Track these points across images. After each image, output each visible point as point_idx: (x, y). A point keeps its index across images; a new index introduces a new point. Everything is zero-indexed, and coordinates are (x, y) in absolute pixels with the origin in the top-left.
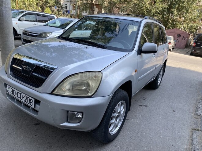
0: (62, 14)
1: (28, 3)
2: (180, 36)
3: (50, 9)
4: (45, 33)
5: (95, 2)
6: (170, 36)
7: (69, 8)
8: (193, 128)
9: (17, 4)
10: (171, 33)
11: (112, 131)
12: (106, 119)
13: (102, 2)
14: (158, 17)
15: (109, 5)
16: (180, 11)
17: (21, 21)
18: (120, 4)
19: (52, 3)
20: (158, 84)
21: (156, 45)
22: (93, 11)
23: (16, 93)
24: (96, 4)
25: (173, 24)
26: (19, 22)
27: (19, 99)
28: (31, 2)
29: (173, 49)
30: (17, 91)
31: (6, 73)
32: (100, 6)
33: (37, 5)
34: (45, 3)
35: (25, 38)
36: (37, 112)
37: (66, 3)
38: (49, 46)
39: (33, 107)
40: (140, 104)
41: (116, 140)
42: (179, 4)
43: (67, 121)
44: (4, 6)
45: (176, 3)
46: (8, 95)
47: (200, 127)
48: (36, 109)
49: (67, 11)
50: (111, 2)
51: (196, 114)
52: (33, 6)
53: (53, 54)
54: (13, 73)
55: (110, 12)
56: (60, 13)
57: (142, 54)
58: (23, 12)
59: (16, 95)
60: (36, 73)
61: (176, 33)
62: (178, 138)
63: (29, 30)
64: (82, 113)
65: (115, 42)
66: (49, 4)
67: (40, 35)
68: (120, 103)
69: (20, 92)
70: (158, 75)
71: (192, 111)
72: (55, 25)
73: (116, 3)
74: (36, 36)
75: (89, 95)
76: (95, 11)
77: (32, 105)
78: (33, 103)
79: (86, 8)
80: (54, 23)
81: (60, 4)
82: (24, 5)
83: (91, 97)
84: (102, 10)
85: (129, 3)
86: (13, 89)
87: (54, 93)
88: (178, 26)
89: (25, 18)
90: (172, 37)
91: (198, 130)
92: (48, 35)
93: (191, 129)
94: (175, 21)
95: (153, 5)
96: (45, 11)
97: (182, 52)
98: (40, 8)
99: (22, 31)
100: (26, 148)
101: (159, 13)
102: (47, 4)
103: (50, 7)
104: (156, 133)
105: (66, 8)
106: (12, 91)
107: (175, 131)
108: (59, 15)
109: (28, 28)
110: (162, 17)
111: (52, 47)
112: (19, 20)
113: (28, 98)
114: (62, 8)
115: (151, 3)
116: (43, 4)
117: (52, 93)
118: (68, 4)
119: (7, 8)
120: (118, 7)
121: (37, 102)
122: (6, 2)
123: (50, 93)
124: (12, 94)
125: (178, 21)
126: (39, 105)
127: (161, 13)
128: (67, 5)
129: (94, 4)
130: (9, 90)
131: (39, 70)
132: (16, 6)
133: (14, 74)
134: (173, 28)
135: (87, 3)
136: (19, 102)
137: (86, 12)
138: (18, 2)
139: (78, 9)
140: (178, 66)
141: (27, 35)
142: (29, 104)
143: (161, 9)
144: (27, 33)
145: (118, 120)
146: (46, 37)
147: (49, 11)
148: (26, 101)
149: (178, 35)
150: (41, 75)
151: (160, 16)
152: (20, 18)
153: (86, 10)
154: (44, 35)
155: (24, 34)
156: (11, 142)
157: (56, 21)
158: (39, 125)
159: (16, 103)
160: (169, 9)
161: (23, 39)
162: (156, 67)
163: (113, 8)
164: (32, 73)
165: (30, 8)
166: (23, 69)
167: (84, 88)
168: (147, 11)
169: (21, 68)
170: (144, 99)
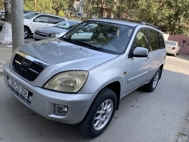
0: (73, 17)
1: (44, 6)
2: (186, 42)
3: (64, 12)
4: (54, 34)
5: (105, 6)
6: (175, 42)
7: (81, 11)
8: (180, 132)
9: (35, 7)
10: (176, 38)
11: (97, 127)
12: (90, 115)
13: (112, 7)
14: (165, 23)
15: (118, 10)
16: (187, 18)
17: (35, 21)
18: (128, 9)
19: (66, 6)
20: (154, 87)
21: (147, 50)
22: (102, 15)
23: (15, 85)
24: (105, 8)
25: (180, 30)
26: (34, 23)
27: (17, 90)
28: (48, 5)
29: (177, 54)
30: (16, 83)
31: (10, 67)
32: (109, 11)
33: (53, 8)
34: (60, 7)
35: (37, 37)
36: (30, 102)
37: (79, 7)
38: (58, 45)
39: (27, 98)
40: (132, 105)
41: (102, 136)
42: (187, 11)
43: (55, 113)
44: (17, 8)
45: (184, 9)
46: (9, 86)
47: (187, 132)
48: (29, 100)
49: (79, 14)
50: (120, 7)
51: (186, 119)
52: (49, 9)
53: (60, 54)
54: (15, 67)
55: (118, 16)
56: (72, 15)
57: (133, 57)
58: (38, 14)
59: (15, 87)
60: (32, 68)
61: (181, 39)
62: (163, 141)
63: (41, 30)
64: (68, 107)
65: (111, 45)
66: (63, 8)
67: (50, 35)
68: (107, 101)
69: (18, 84)
70: (152, 78)
71: (183, 116)
72: (64, 27)
73: (125, 8)
74: (45, 36)
75: (75, 91)
76: (104, 15)
77: (26, 97)
78: (27, 94)
79: (96, 12)
80: (64, 25)
81: (73, 8)
82: (41, 8)
83: (77, 94)
84: (111, 14)
85: (137, 9)
86: (13, 81)
87: (45, 87)
88: (184, 33)
89: (39, 19)
90: (177, 43)
91: (184, 135)
92: (57, 35)
93: (177, 133)
94: (182, 27)
95: (160, 11)
96: (59, 14)
97: (186, 58)
98: (54, 11)
99: (35, 30)
100: (20, 134)
101: (166, 19)
102: (62, 8)
103: (64, 10)
104: (142, 133)
105: (78, 11)
106: (12, 83)
107: (161, 133)
108: (71, 17)
109: (40, 28)
110: (169, 23)
111: (60, 47)
112: (34, 21)
113: (24, 89)
114: (75, 11)
115: (159, 9)
116: (58, 7)
117: (43, 87)
118: (81, 7)
119: (20, 10)
120: (126, 12)
121: (30, 94)
122: (19, 5)
123: (41, 87)
124: (12, 86)
125: (185, 28)
126: (32, 96)
127: (168, 19)
128: (79, 8)
129: (104, 8)
130: (10, 81)
131: (34, 66)
132: (34, 8)
133: (15, 69)
134: (179, 34)
135: (98, 8)
136: (17, 93)
137: (96, 16)
138: (37, 5)
139: (89, 12)
140: (178, 72)
141: (38, 35)
142: (24, 95)
143: (168, 15)
144: (39, 33)
145: (104, 117)
146: (55, 37)
147: (63, 14)
148: (22, 92)
149: (183, 41)
150: (36, 70)
151: (167, 22)
152: (35, 19)
153: (96, 14)
154: (52, 35)
155: (36, 33)
156: (8, 127)
157: (66, 23)
158: (35, 115)
159: (15, 94)
160: (177, 15)
161: (35, 38)
162: (149, 71)
163: (122, 12)
164: (29, 68)
165: (46, 10)
166: (22, 64)
167: (72, 85)
168: (154, 17)
169: (21, 64)
170: (137, 101)
